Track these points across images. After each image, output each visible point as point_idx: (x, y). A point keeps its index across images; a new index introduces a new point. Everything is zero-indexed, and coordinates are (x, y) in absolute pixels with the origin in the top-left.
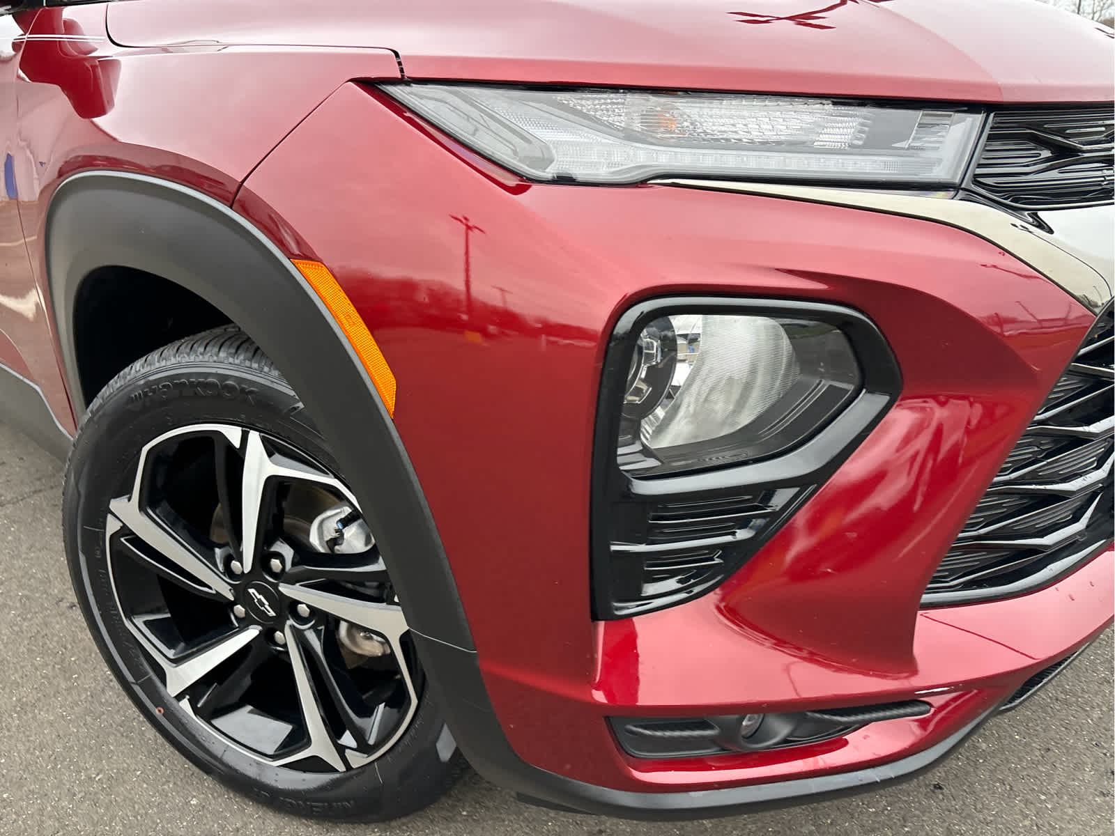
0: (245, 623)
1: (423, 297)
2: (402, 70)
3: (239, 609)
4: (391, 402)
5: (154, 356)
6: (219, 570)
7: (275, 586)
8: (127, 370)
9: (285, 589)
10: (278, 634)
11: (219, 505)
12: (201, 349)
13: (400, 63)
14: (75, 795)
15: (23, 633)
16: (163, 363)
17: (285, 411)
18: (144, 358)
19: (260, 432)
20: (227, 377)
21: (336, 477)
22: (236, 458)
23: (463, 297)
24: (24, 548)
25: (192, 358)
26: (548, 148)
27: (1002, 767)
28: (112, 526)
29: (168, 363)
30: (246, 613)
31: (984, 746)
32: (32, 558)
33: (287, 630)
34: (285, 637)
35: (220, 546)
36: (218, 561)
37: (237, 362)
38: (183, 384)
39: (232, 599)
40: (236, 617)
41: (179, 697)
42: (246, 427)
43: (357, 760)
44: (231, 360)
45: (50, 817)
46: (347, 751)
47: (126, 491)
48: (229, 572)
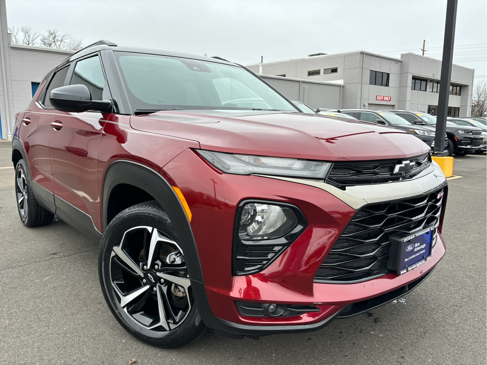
0: (145, 285)
1: (205, 197)
2: (200, 147)
3: (144, 280)
4: (190, 219)
5: (132, 207)
6: (140, 268)
7: (155, 273)
8: (124, 211)
9: (158, 274)
10: (155, 288)
11: (143, 250)
12: (144, 206)
13: (200, 145)
14: (88, 337)
15: (72, 294)
16: (134, 209)
17: (164, 223)
18: (129, 208)
19: (157, 229)
20: (151, 214)
21: (175, 241)
22: (150, 235)
23: (214, 198)
24: (72, 270)
25: (142, 208)
26: (229, 166)
27: (369, 353)
28: (113, 254)
29: (135, 209)
30: (146, 281)
31: (365, 347)
32: (75, 273)
33: (157, 287)
34: (156, 289)
35: (141, 262)
36: (140, 266)
37: (153, 210)
38: (139, 215)
39: (143, 277)
40: (143, 283)
41: (124, 307)
42: (154, 227)
43: (173, 326)
44: (152, 209)
45: (81, 342)
46: (170, 323)
47: (118, 244)
48: (143, 269)
